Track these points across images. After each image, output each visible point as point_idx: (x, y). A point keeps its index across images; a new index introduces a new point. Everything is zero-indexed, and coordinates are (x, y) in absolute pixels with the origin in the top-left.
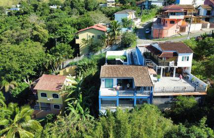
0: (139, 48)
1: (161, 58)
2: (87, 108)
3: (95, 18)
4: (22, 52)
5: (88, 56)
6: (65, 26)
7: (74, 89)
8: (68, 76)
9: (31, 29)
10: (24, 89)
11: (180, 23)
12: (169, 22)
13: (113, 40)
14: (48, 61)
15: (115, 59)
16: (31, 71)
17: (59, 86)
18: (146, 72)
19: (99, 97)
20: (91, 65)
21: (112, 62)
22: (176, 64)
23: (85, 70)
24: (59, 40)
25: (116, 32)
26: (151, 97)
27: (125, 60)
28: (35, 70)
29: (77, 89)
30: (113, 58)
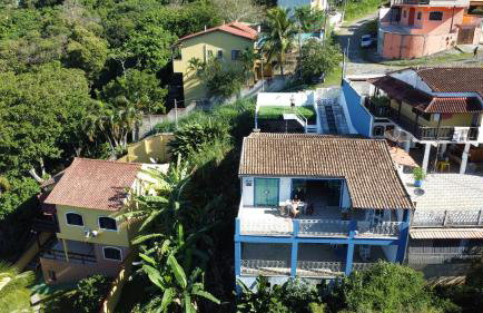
0: (351, 84)
1: (427, 117)
2: (199, 270)
3: (226, 8)
4: (20, 93)
5: (205, 105)
6: (149, 28)
7: (159, 205)
8: (144, 166)
9: (64, 36)
10: (26, 197)
11: (459, 18)
12: (425, 16)
13: (274, 63)
14: (94, 118)
15: (281, 116)
16: (45, 148)
17: (119, 196)
18: (384, 160)
19: (237, 238)
20: (212, 132)
21: (273, 123)
22: (473, 134)
23: (194, 147)
24: (131, 63)
25: (284, 42)
26: (404, 241)
27: (312, 120)
28: (59, 144)
29: (171, 205)
30: (277, 112)
